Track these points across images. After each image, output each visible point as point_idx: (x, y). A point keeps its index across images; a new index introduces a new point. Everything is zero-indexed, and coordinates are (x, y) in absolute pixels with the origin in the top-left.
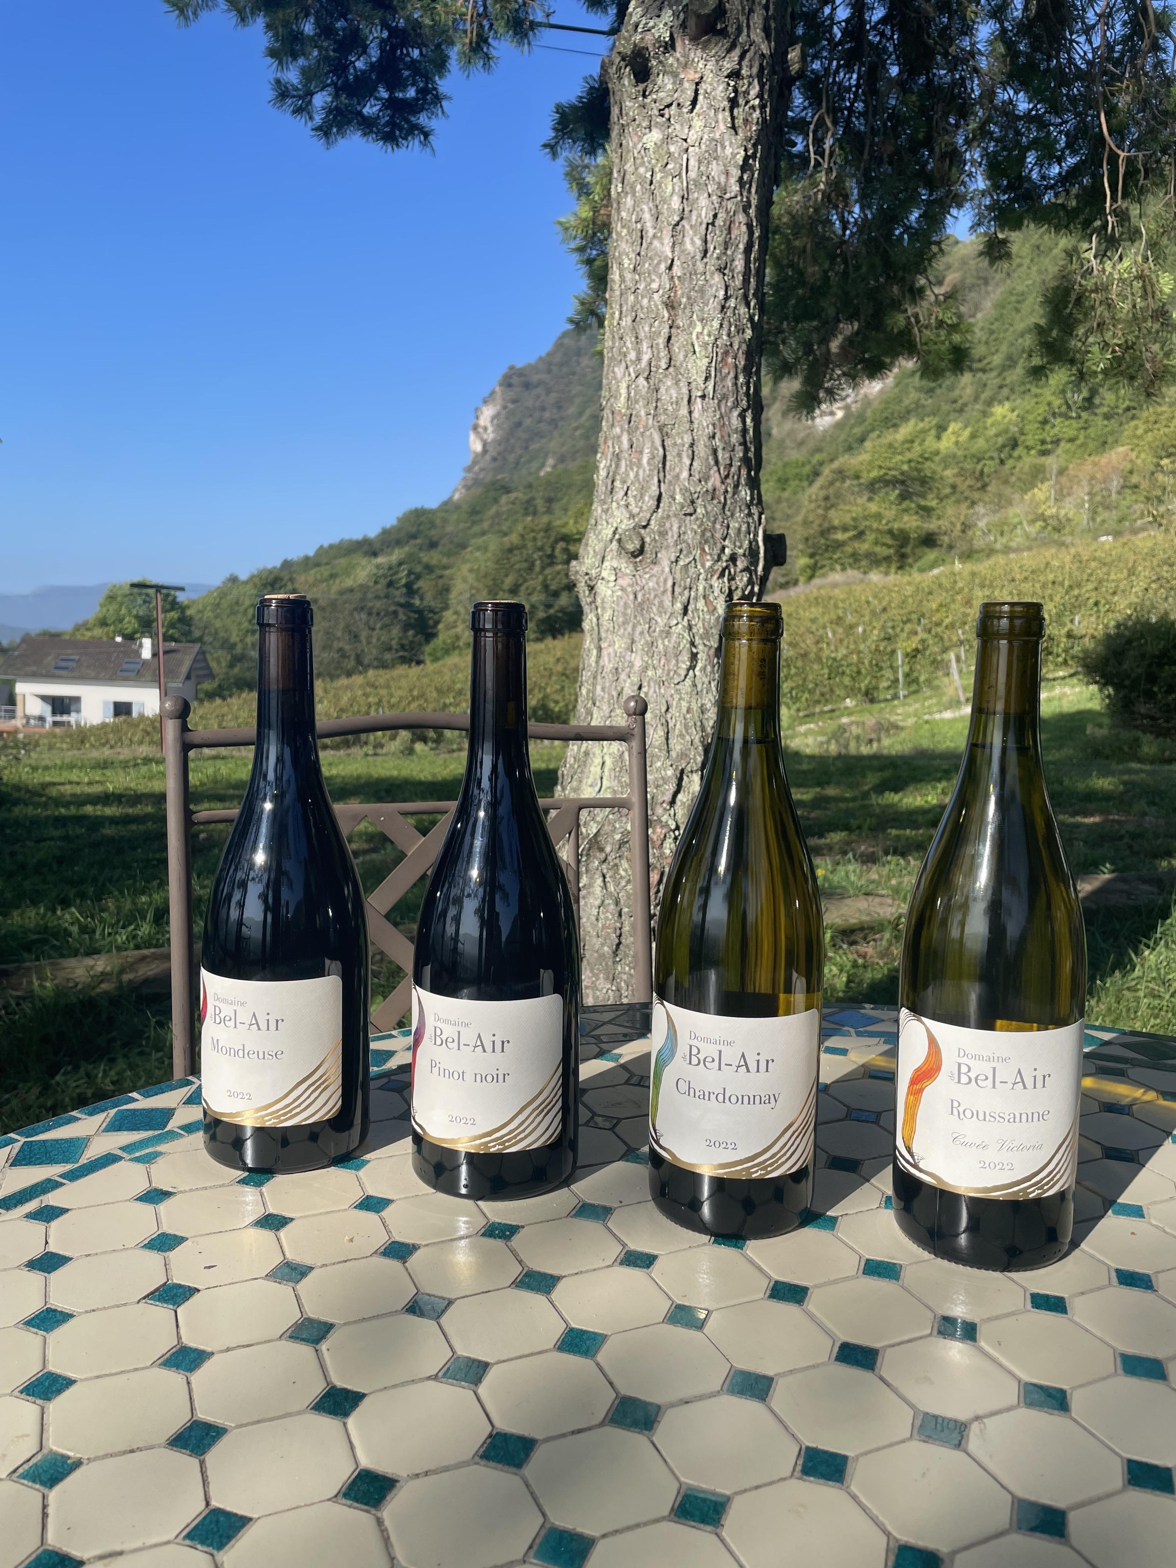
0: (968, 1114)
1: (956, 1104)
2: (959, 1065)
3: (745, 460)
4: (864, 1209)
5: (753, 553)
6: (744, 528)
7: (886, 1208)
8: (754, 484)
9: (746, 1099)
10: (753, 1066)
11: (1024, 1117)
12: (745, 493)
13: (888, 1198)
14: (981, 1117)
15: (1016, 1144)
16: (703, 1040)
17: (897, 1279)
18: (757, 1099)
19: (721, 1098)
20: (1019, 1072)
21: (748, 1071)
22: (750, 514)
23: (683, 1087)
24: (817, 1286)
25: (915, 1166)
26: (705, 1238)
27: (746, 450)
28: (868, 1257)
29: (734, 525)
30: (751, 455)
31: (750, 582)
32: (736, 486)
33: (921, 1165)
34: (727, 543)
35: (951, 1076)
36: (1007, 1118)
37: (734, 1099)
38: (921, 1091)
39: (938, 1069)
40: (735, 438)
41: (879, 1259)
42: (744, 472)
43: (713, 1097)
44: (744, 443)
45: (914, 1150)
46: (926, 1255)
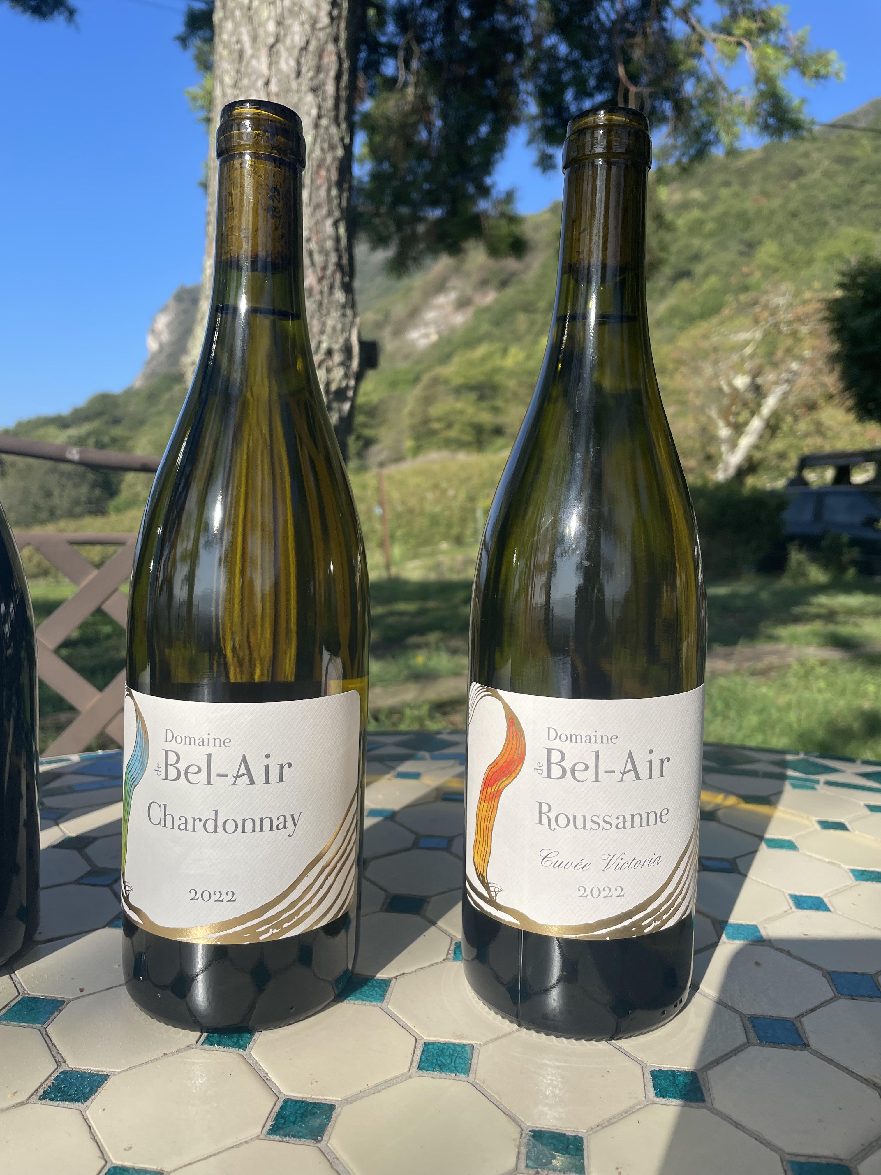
0: (562, 820)
1: (545, 808)
2: (549, 751)
3: (339, 266)
4: (426, 964)
5: (347, 350)
6: (339, 326)
7: (455, 958)
8: (348, 288)
9: (249, 825)
10: (259, 775)
11: (637, 819)
12: (340, 296)
13: (458, 946)
14: (580, 823)
15: (627, 858)
16: (184, 740)
17: (467, 1071)
18: (267, 823)
19: (210, 825)
20: (630, 755)
21: (252, 782)
22: (344, 315)
23: (157, 814)
24: (347, 1101)
25: (492, 902)
26: (193, 1036)
27: (340, 257)
28: (427, 1039)
29: (330, 322)
30: (345, 261)
31: (346, 376)
32: (331, 287)
33: (499, 900)
34: (324, 338)
35: (539, 769)
36: (614, 822)
37: (230, 826)
38: (498, 794)
39: (521, 760)
40: (329, 244)
41: (442, 1040)
42: (338, 276)
43: (199, 825)
44: (337, 250)
45: (491, 878)
46: (506, 1025)
